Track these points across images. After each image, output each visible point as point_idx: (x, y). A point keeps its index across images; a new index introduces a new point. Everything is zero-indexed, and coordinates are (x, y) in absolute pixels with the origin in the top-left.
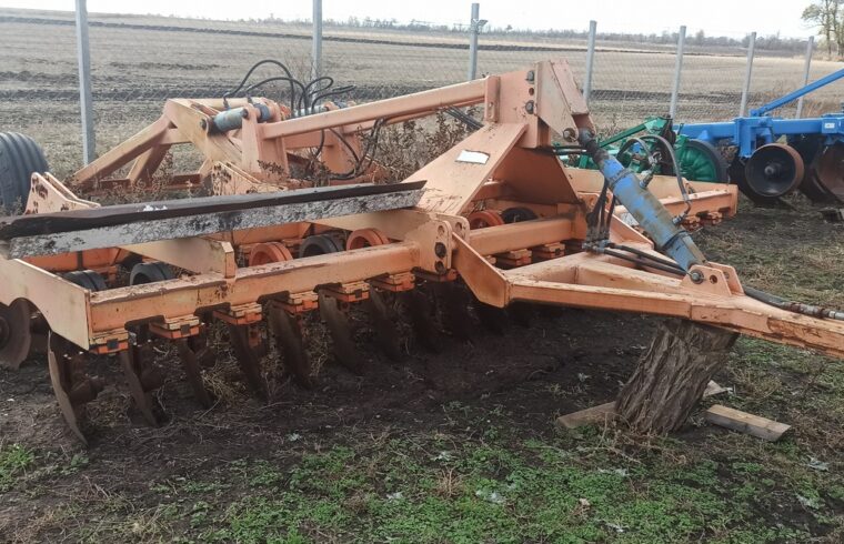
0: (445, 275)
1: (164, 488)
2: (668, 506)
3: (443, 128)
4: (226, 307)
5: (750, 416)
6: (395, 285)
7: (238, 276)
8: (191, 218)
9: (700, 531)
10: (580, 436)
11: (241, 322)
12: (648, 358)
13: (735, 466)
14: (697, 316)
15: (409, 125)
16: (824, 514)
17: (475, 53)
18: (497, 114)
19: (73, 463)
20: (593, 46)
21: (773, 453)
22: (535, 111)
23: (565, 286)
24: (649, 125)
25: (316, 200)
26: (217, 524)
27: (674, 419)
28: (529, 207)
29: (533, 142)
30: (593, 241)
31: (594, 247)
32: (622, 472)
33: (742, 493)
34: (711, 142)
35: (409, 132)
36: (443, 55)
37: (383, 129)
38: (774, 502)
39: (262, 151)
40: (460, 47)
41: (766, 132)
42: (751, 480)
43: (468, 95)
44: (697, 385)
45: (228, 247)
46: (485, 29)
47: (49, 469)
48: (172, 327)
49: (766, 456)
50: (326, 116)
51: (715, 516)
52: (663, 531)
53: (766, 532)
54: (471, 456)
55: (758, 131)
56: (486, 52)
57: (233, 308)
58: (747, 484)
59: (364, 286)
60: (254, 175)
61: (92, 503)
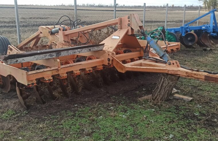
0: (110, 66)
1: (46, 117)
2: (164, 116)
3: (108, 31)
4: (59, 75)
5: (183, 96)
6: (98, 69)
7: (61, 67)
8: (49, 54)
9: (171, 121)
10: (144, 102)
11: (62, 78)
12: (159, 84)
13: (180, 107)
14: (170, 73)
15: (100, 30)
16: (200, 117)
17: (115, 12)
18: (121, 27)
19: (24, 113)
20: (145, 9)
21: (189, 104)
22: (130, 26)
23: (138, 67)
24: (159, 29)
25: (79, 49)
26: (59, 124)
27: (166, 98)
28: (130, 49)
29: (130, 33)
30: (145, 56)
31: (146, 58)
32: (153, 110)
33: (181, 113)
34: (174, 32)
35: (100, 32)
36: (107, 13)
37: (94, 32)
38: (188, 115)
39: (64, 38)
40: (112, 11)
41: (188, 30)
42: (183, 110)
43: (114, 22)
44: (170, 89)
45: (58, 60)
46: (118, 6)
47: (19, 114)
48: (46, 80)
49: (187, 105)
50: (80, 29)
51: (175, 118)
52: (163, 122)
53: (186, 121)
54: (118, 108)
55: (186, 29)
56: (118, 12)
57: (60, 75)
58: (183, 111)
59: (91, 69)
60: (63, 44)
61: (30, 121)
